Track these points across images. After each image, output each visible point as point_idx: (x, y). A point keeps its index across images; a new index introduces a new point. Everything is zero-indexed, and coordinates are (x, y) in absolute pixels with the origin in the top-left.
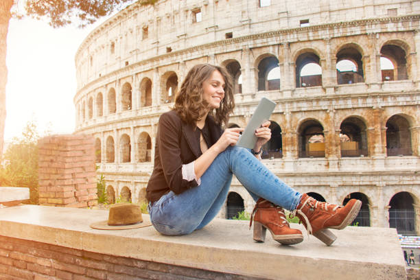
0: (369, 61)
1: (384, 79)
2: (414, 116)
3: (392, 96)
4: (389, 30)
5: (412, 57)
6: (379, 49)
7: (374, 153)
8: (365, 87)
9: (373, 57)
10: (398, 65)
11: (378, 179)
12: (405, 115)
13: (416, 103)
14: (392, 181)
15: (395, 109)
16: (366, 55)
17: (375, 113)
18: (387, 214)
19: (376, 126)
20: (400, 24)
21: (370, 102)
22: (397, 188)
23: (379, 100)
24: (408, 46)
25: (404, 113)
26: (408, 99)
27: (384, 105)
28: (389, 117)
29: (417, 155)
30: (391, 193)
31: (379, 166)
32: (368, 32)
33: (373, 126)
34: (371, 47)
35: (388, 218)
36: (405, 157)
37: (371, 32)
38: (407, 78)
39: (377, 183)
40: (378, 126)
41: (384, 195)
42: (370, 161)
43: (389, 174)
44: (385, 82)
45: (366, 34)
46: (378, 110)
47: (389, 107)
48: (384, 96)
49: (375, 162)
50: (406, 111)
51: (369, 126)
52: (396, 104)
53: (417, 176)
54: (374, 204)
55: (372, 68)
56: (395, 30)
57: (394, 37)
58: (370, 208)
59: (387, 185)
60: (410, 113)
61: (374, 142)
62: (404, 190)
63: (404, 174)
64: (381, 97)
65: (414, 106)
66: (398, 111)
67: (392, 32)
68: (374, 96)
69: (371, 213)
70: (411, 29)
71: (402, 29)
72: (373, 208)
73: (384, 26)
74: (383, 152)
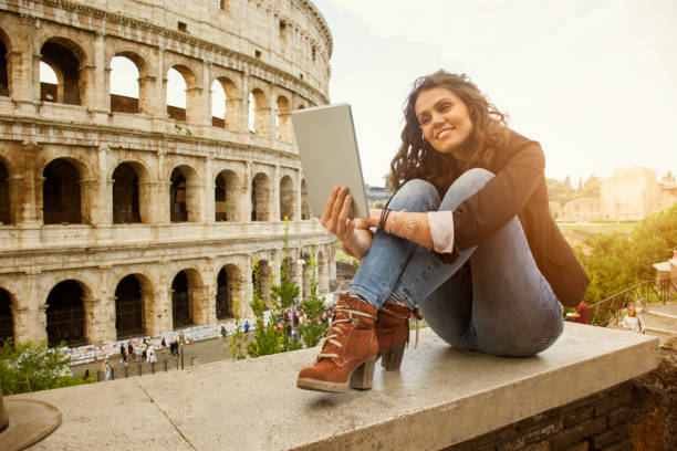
0: (21, 63)
1: (43, 99)
2: (86, 163)
3: (55, 127)
4: (58, 20)
5: (89, 72)
6: (38, 46)
7: (23, 218)
8: (11, 105)
9: (27, 56)
10: (65, 80)
11: (27, 262)
12: (74, 160)
13: (91, 143)
14: (52, 263)
15: (60, 148)
16: (15, 49)
17: (26, 151)
18: (44, 317)
19: (27, 174)
20: (75, 16)
21: (17, 132)
22: (58, 274)
23: (34, 131)
24: (84, 53)
25: (72, 156)
26: (80, 136)
27: (42, 140)
28: (48, 161)
29: (88, 223)
30: (49, 283)
31: (31, 241)
32: (21, 11)
33: (21, 173)
34: (26, 38)
35: (46, 324)
36: (73, 226)
37: (27, 12)
38: (78, 102)
39: (27, 269)
40: (31, 174)
41: (39, 287)
42: (16, 233)
43: (47, 253)
44: (45, 103)
45: (18, 15)
46: (31, 148)
47: (49, 144)
48: (44, 126)
49: (24, 235)
50: (76, 154)
51: (14, 173)
52: (62, 141)
53: (89, 254)
54: (22, 305)
55: (24, 74)
56: (67, 22)
57: (64, 33)
58: (13, 312)
59: (44, 271)
60: (81, 157)
61: (23, 201)
62: (70, 276)
63: (71, 252)
64: (37, 126)
65: (88, 148)
66: (64, 153)
67: (63, 25)
68: (26, 123)
69: (16, 320)
70: (91, 28)
71: (78, 25)
72: (19, 311)
73: (49, 10)
74: (37, 218)
